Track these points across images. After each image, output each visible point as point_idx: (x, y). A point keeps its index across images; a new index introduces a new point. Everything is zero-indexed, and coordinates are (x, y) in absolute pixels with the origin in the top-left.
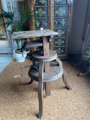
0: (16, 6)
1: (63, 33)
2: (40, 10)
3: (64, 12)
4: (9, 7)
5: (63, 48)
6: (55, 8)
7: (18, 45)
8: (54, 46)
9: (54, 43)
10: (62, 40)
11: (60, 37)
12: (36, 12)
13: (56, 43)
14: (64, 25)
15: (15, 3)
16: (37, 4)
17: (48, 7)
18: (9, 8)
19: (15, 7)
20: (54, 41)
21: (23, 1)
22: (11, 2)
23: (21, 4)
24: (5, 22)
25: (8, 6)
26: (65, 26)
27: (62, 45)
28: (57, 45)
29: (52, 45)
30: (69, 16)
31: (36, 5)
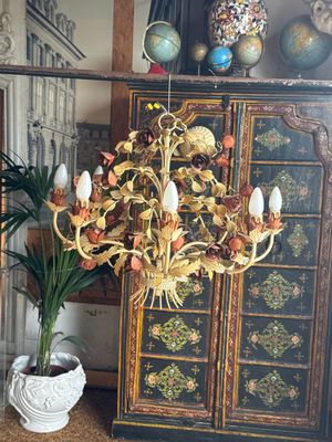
0: (68, 142)
1: (296, 291)
3: (304, 192)
4: (34, 142)
5: (297, 377)
6: (258, 172)
7: (48, 330)
8: (242, 355)
9: (245, 343)
10: (291, 326)
11: (278, 311)
13: (254, 338)
14: (304, 252)
15: (69, 127)
18: (34, 149)
19: (63, 145)
20: (246, 332)
21: (108, 123)
22: (48, 123)
23: (96, 135)
24: (3, 208)
25: (34, 136)
26: (308, 256)
27: (290, 354)
28: (260, 352)
29: (232, 349)
30: (327, 211)
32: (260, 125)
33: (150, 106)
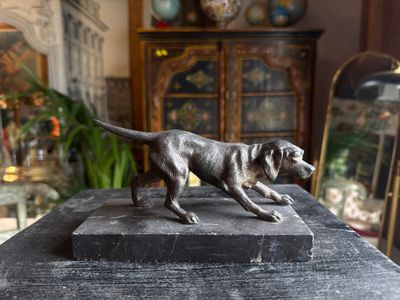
0: (100, 92)
2: (188, 106)
3: (283, 115)
6: (247, 102)
12: (173, 116)
16: (177, 86)
17: (219, 99)
19: (95, 95)
21: (128, 76)
31: (171, 90)
32: (247, 65)
33: (159, 53)
